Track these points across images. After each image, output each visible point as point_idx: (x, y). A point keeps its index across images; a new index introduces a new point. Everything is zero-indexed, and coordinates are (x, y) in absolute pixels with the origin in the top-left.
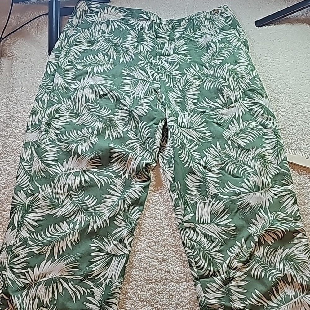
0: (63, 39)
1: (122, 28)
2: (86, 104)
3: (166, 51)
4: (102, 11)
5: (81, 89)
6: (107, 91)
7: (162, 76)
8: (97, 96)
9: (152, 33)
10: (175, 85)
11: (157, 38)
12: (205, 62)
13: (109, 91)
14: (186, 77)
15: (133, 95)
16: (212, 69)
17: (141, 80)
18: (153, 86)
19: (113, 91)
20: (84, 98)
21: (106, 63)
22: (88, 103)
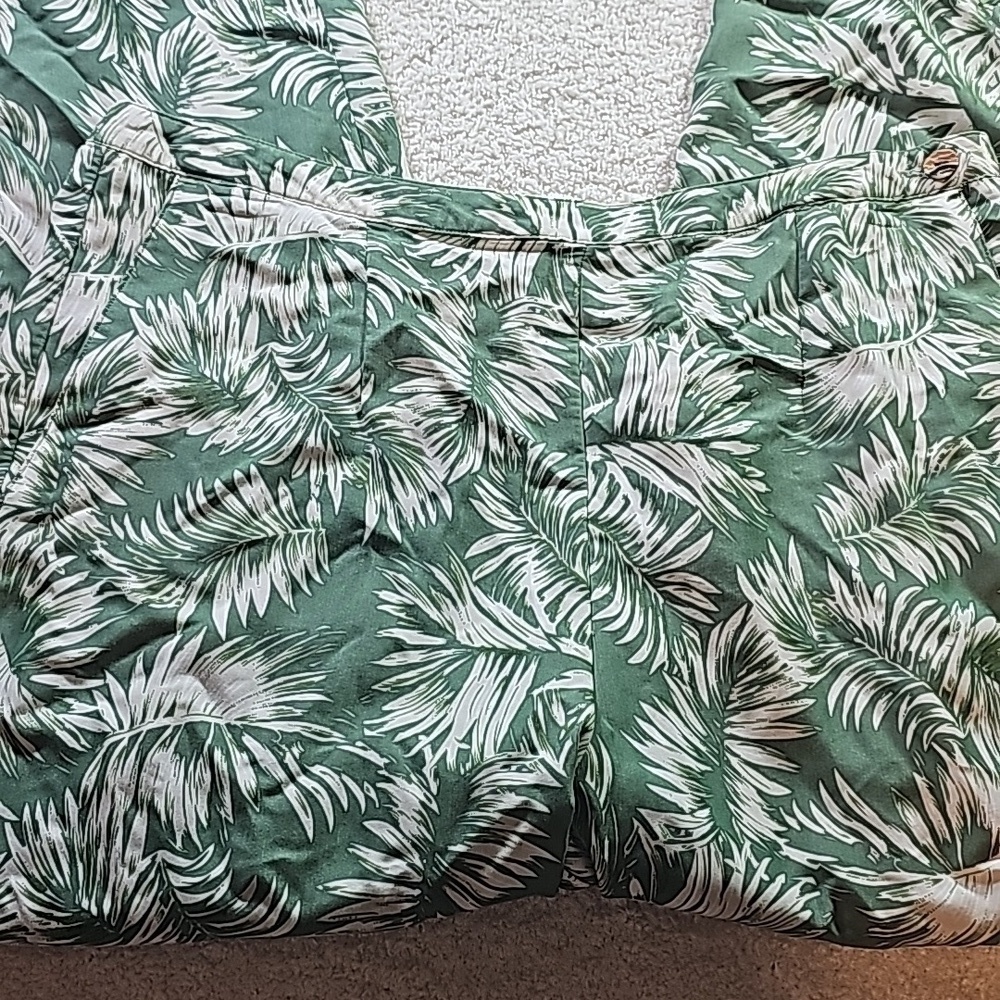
0: (14, 376)
1: (376, 301)
2: (148, 861)
3: (640, 407)
4: (255, 179)
5: (128, 750)
6: (285, 767)
7: (608, 599)
8: (222, 805)
9: (556, 308)
10: (677, 656)
11: (583, 330)
12: (838, 535)
13: (294, 767)
14: (744, 622)
15: (434, 752)
16: (876, 595)
17: (486, 651)
18: (553, 685)
19: (316, 770)
20: (140, 824)
21: (282, 535)
22: (163, 855)
